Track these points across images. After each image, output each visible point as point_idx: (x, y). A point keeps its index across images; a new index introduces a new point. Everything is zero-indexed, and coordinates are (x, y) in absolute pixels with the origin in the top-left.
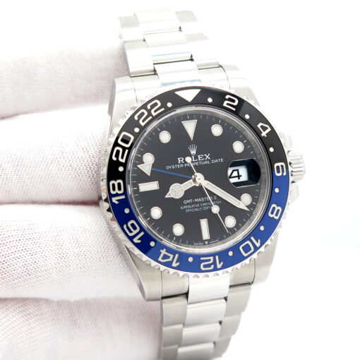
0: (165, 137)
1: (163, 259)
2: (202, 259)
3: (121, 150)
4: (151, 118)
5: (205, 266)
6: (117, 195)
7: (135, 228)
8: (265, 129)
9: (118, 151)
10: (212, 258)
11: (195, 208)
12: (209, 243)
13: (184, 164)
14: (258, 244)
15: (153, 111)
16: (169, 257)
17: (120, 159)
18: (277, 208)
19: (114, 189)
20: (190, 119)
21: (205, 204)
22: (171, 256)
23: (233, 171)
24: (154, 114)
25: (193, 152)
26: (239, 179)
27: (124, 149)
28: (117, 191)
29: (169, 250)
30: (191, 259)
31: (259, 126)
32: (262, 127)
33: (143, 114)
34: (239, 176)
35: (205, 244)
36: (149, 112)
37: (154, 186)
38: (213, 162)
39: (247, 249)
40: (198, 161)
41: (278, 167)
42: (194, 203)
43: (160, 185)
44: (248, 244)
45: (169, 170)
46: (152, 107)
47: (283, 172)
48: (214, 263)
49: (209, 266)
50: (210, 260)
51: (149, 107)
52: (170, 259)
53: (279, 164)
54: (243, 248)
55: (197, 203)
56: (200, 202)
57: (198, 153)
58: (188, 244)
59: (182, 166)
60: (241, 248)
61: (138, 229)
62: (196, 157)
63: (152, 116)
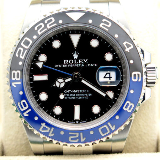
0: (56, 44)
1: (43, 130)
2: (70, 133)
3: (22, 49)
4: (46, 29)
5: (72, 139)
6: (16, 81)
7: (25, 106)
8: (128, 46)
9: (20, 51)
10: (77, 134)
11: (72, 96)
12: (79, 123)
13: (68, 64)
14: (113, 129)
15: (48, 25)
16: (47, 129)
17: (21, 57)
18: (130, 104)
19: (14, 77)
20: (76, 33)
21: (79, 95)
22: (49, 129)
23: (107, 73)
24: (49, 27)
25: (76, 57)
26: (110, 79)
27: (24, 49)
28: (16, 78)
29: (48, 124)
30: (62, 133)
31: (125, 43)
32: (126, 44)
33: (41, 26)
34: (110, 78)
35: (76, 123)
36: (46, 25)
37: (44, 77)
38: (89, 65)
39: (104, 131)
40: (78, 64)
41: (135, 75)
42: (71, 93)
43: (48, 77)
44: (105, 128)
45: (57, 68)
46: (48, 22)
47: (139, 78)
48: (79, 138)
49: (75, 139)
50: (76, 135)
51: (46, 22)
52: (48, 131)
53: (136, 73)
54: (101, 129)
55: (74, 93)
56: (76, 93)
57: (79, 58)
58: (64, 121)
59: (66, 66)
60: (100, 130)
61: (27, 107)
62: (77, 61)
63: (47, 28)
